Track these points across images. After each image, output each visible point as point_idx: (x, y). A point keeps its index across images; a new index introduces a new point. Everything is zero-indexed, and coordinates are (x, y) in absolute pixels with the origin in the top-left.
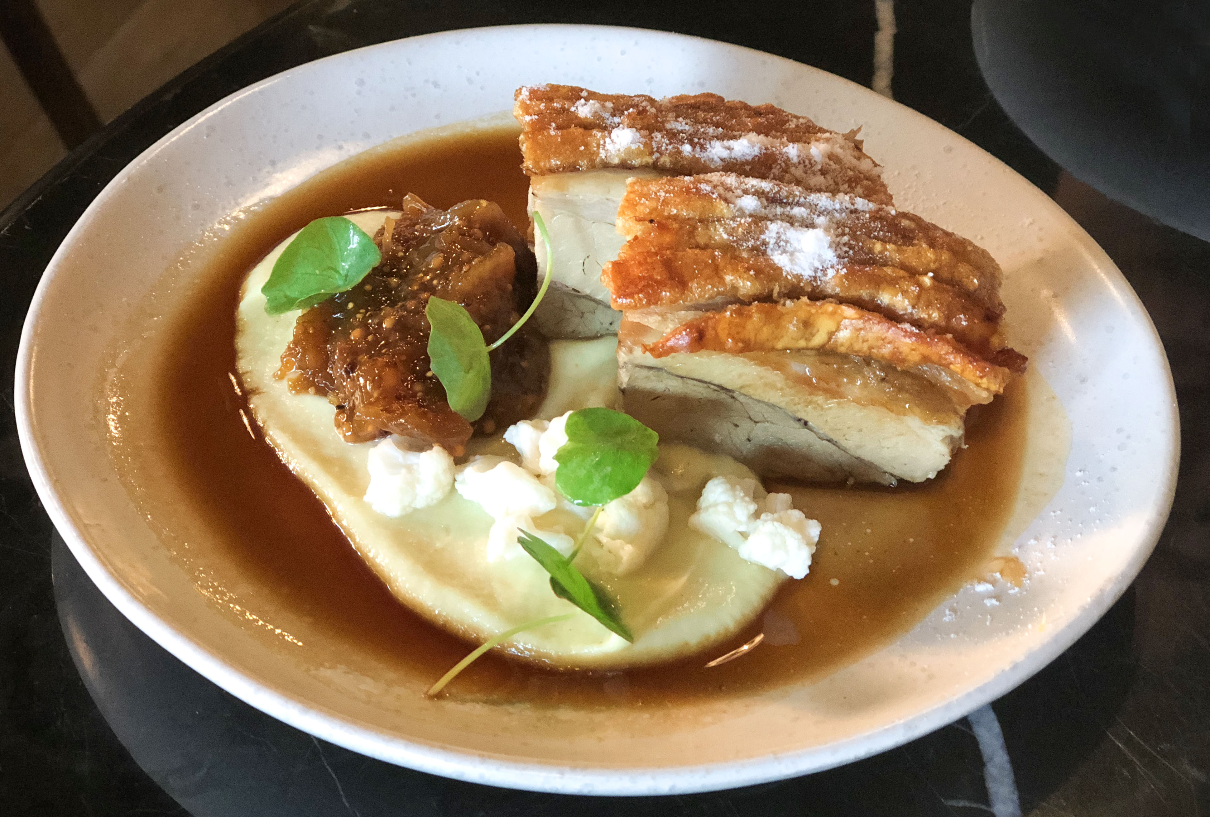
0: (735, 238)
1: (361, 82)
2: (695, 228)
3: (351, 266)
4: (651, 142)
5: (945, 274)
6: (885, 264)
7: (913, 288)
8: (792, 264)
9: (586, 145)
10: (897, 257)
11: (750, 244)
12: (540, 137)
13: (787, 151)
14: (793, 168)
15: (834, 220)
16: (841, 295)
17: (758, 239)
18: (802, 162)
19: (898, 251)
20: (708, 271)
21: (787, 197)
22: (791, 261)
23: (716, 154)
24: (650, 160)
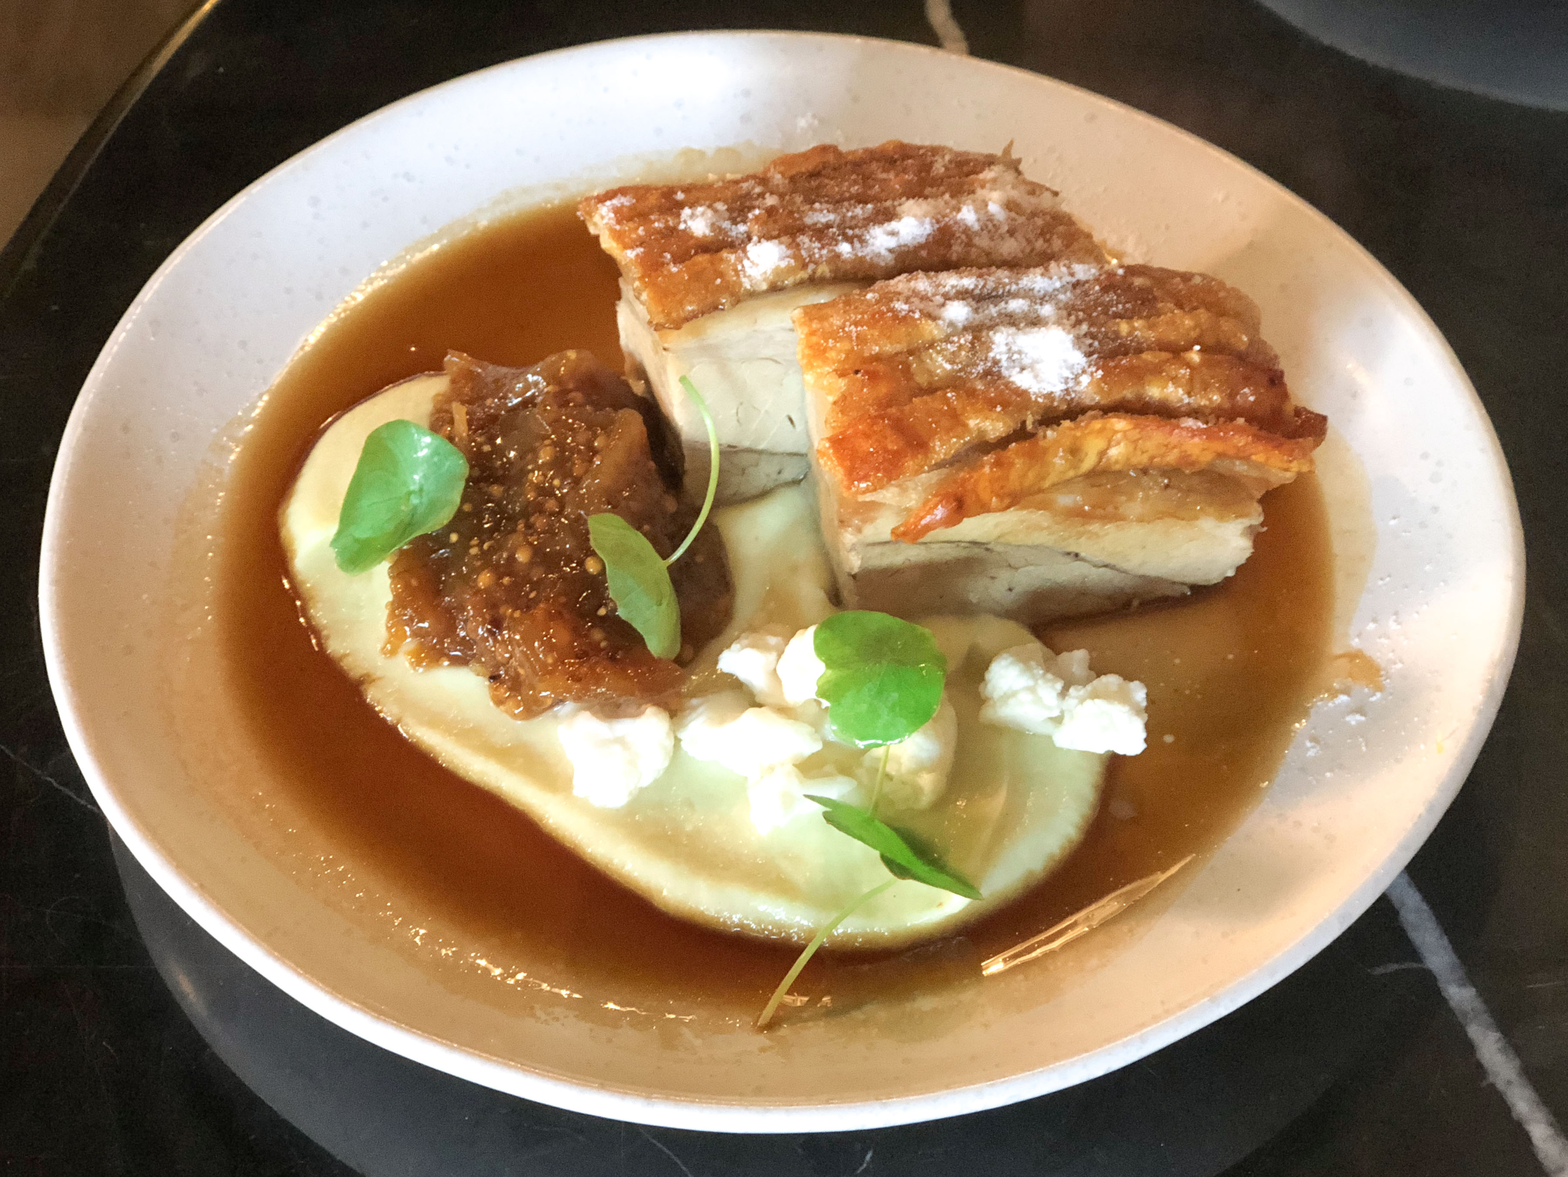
0: (960, 366)
1: (315, 201)
2: (907, 367)
3: (425, 477)
4: (799, 250)
5: (1210, 340)
6: (1139, 351)
7: (1182, 371)
8: (1039, 382)
9: (721, 275)
10: (1152, 335)
11: (980, 368)
12: (660, 279)
13: (963, 217)
14: (977, 238)
15: (1061, 305)
16: (1102, 402)
17: (986, 359)
18: (984, 228)
19: (1151, 327)
20: (945, 422)
21: (995, 289)
22: (1036, 377)
23: (882, 245)
24: (803, 275)
